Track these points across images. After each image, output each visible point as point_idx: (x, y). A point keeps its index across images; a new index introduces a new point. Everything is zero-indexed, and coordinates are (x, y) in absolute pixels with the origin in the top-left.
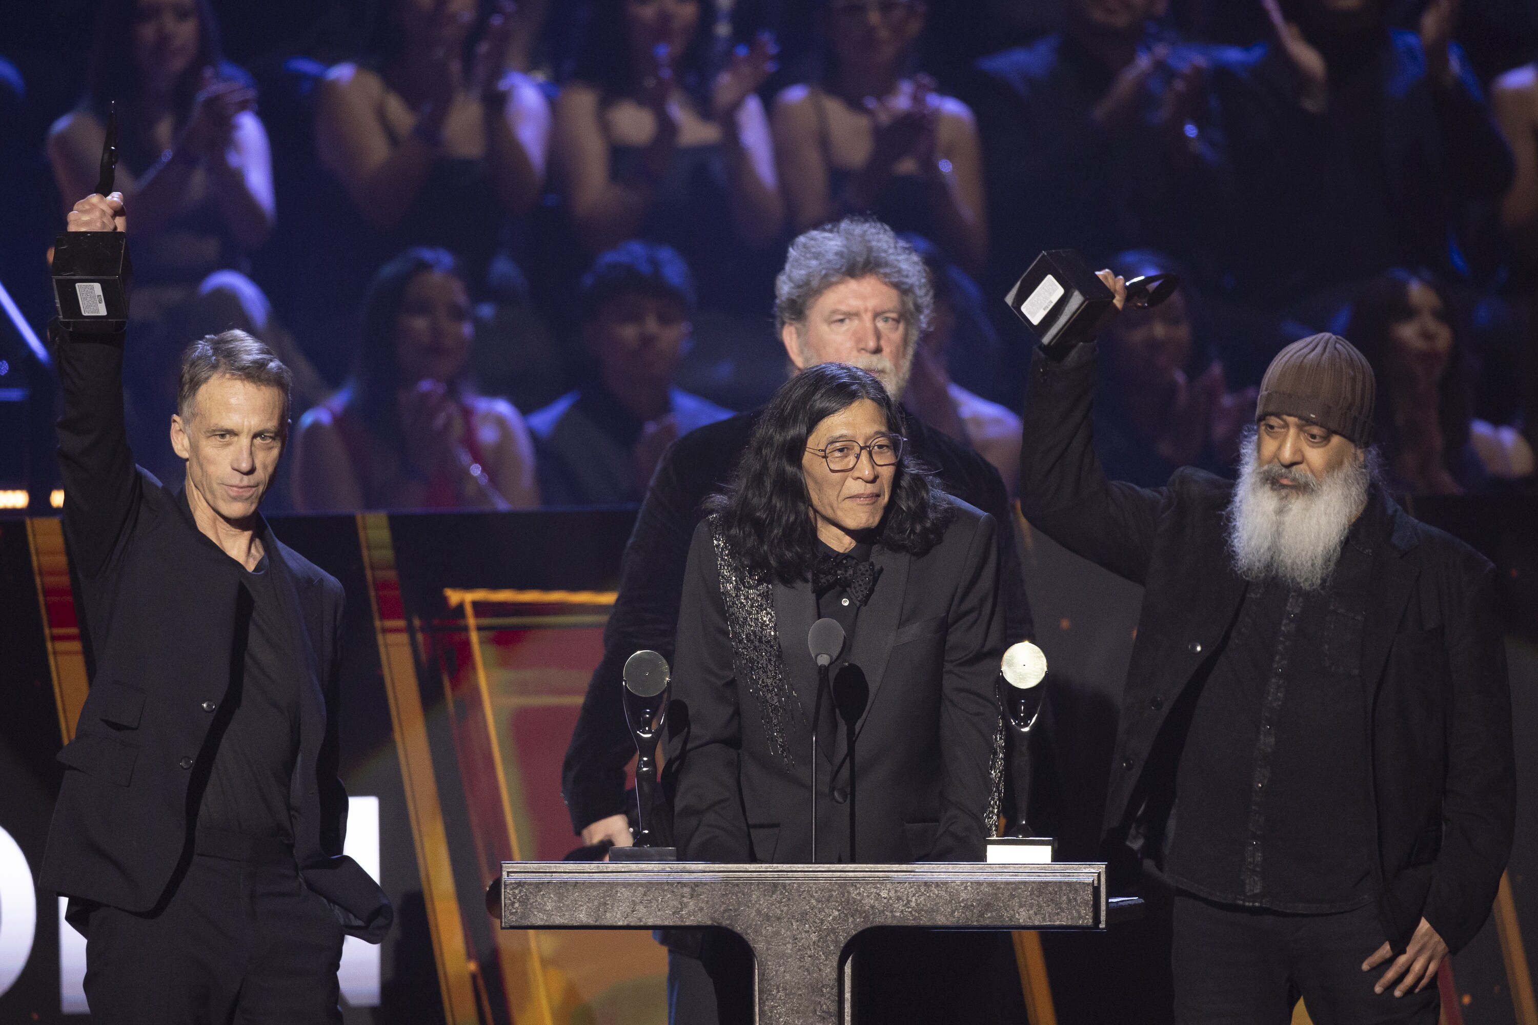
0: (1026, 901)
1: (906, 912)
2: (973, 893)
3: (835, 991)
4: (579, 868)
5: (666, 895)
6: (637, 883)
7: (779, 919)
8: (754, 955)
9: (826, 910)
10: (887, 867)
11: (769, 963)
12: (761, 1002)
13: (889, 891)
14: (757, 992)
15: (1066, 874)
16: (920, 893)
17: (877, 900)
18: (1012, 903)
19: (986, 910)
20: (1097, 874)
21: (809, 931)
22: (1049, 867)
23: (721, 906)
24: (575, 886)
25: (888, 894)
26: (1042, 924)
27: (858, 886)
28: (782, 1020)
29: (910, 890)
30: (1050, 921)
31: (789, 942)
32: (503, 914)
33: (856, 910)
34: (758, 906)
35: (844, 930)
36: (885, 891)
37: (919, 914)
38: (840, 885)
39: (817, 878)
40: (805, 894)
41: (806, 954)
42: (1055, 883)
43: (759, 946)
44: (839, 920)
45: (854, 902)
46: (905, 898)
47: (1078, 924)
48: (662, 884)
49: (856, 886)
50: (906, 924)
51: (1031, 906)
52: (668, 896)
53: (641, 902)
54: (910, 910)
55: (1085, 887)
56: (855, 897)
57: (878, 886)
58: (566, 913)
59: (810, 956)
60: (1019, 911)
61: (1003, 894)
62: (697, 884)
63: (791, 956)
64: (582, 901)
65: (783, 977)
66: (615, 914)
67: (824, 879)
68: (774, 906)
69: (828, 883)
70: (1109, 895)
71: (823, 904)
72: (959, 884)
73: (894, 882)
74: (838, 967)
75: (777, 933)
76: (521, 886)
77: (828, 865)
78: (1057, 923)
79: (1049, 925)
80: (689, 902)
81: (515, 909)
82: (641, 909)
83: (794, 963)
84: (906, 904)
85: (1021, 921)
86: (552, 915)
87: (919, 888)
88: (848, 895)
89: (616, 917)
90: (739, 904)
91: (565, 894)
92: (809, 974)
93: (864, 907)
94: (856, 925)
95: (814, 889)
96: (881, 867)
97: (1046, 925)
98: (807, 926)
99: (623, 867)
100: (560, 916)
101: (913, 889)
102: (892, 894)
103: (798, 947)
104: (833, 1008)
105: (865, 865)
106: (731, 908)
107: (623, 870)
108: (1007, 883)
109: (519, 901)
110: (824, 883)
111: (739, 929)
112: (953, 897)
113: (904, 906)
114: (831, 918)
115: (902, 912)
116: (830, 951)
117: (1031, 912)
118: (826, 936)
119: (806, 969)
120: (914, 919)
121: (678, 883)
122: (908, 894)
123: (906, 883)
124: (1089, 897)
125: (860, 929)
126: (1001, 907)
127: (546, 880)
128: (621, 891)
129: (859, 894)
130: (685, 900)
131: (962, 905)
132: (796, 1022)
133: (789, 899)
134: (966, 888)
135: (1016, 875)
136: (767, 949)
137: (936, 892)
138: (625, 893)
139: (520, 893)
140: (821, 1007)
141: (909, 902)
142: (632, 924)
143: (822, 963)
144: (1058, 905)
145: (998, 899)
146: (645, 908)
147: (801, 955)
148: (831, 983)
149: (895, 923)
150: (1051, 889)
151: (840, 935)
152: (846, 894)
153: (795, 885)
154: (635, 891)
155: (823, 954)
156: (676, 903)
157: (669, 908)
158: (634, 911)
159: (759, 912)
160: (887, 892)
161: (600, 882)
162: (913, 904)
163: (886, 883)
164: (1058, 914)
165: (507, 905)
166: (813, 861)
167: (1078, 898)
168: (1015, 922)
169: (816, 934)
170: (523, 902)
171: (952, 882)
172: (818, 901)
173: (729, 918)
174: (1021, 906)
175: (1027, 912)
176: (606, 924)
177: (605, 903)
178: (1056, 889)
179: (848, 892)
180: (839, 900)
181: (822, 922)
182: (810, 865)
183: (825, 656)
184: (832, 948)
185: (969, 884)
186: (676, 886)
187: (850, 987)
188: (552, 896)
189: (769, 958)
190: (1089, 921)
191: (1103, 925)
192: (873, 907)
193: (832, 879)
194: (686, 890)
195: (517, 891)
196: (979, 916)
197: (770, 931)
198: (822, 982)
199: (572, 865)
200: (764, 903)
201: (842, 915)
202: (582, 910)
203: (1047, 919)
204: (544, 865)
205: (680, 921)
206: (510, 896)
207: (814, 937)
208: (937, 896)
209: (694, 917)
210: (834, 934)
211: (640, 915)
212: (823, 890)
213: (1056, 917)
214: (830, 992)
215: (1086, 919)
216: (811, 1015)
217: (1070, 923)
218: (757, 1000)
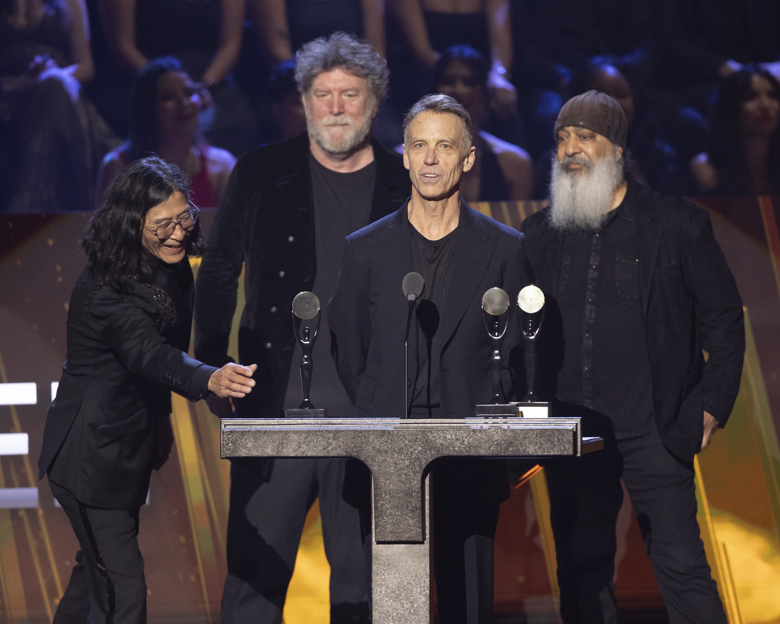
0: (533, 441)
1: (462, 447)
2: (502, 436)
3: (420, 495)
4: (267, 422)
5: (319, 438)
6: (301, 431)
7: (386, 452)
8: (372, 474)
9: (414, 447)
10: (451, 421)
11: (380, 478)
12: (376, 501)
13: (451, 435)
14: (374, 496)
15: (557, 424)
16: (470, 436)
17: (444, 440)
18: (525, 442)
19: (510, 446)
20: (575, 424)
21: (404, 459)
22: (547, 420)
23: (351, 445)
24: (265, 433)
25: (451, 436)
26: (543, 454)
27: (433, 432)
28: (388, 512)
29: (464, 435)
30: (548, 453)
31: (392, 466)
32: (222, 450)
33: (432, 446)
34: (373, 444)
35: (425, 459)
36: (449, 435)
37: (469, 448)
38: (423, 432)
39: (409, 428)
40: (401, 437)
41: (403, 473)
42: (550, 430)
43: (374, 468)
44: (422, 452)
45: (431, 442)
46: (461, 439)
47: (564, 454)
48: (316, 431)
49: (431, 432)
50: (461, 455)
51: (536, 443)
52: (320, 439)
53: (304, 442)
54: (464, 446)
55: (568, 432)
56: (431, 439)
57: (445, 432)
58: (260, 449)
59: (405, 474)
60: (529, 446)
61: (519, 436)
62: (337, 432)
63: (393, 474)
64: (268, 442)
65: (389, 486)
66: (288, 450)
67: (413, 428)
68: (383, 444)
69: (415, 430)
70: (583, 435)
71: (412, 443)
72: (493, 430)
73: (455, 430)
74: (421, 480)
75: (385, 460)
76: (233, 433)
77: (415, 420)
78: (552, 453)
79: (547, 455)
80: (332, 442)
81: (229, 447)
82: (304, 446)
83: (395, 478)
84: (462, 443)
85: (530, 452)
86: (251, 450)
87: (470, 433)
88: (427, 437)
89: (289, 451)
90: (362, 443)
91: (259, 438)
92: (404, 484)
93: (437, 444)
94: (432, 455)
95: (407, 434)
96: (447, 421)
97: (545, 455)
98: (403, 456)
99: (293, 422)
100: (256, 451)
101: (466, 434)
102: (453, 437)
103: (397, 469)
104: (419, 505)
105: (437, 420)
106: (357, 445)
107: (293, 423)
108: (522, 430)
109: (231, 442)
110: (412, 430)
111: (362, 458)
112: (490, 438)
113: (460, 444)
114: (417, 451)
115: (459, 447)
116: (417, 471)
117: (536, 447)
118: (414, 462)
119: (402, 482)
120: (466, 452)
121: (326, 431)
122: (463, 437)
123: (461, 430)
124: (571, 438)
125: (434, 458)
126: (518, 444)
127: (247, 430)
128: (292, 436)
129: (434, 437)
130: (330, 441)
131: (495, 443)
132: (397, 513)
133: (392, 440)
134: (497, 433)
135: (527, 425)
136: (379, 470)
137: (480, 435)
138: (294, 437)
139: (232, 437)
140: (411, 504)
141: (463, 441)
142: (299, 455)
143: (411, 478)
144: (552, 443)
145: (516, 439)
146: (306, 446)
147: (400, 473)
148: (417, 490)
149: (455, 454)
150: (548, 433)
151: (423, 462)
152: (426, 437)
153: (396, 432)
154: (300, 436)
155: (412, 472)
156: (325, 443)
157: (321, 446)
158: (300, 448)
159: (374, 448)
160: (450, 435)
161: (280, 431)
162: (466, 443)
163: (450, 430)
164: (552, 448)
165: (224, 445)
166: (406, 418)
167: (564, 439)
168: (527, 453)
169: (408, 461)
170: (234, 443)
171: (489, 430)
172: (410, 441)
173: (356, 451)
174: (530, 443)
175: (534, 447)
176: (283, 455)
177: (283, 443)
178: (551, 433)
179: (427, 436)
180: (422, 440)
181: (412, 453)
182: (404, 420)
183: (413, 295)
184: (418, 469)
185: (499, 430)
186: (325, 433)
187: (429, 492)
188: (251, 439)
189: (380, 475)
190: (571, 452)
191: (579, 455)
192: (442, 445)
193: (418, 428)
194: (331, 435)
195: (230, 436)
196: (505, 450)
197: (381, 459)
198: (412, 489)
199: (263, 420)
200: (377, 442)
201: (424, 450)
202: (269, 447)
203: (546, 451)
204: (246, 420)
205: (327, 453)
206: (226, 439)
207: (407, 463)
208: (480, 438)
209: (336, 451)
210: (419, 460)
211: (303, 450)
212: (412, 435)
213: (551, 450)
214: (416, 495)
215: (569, 451)
216: (405, 509)
217: (559, 454)
218: (373, 500)
